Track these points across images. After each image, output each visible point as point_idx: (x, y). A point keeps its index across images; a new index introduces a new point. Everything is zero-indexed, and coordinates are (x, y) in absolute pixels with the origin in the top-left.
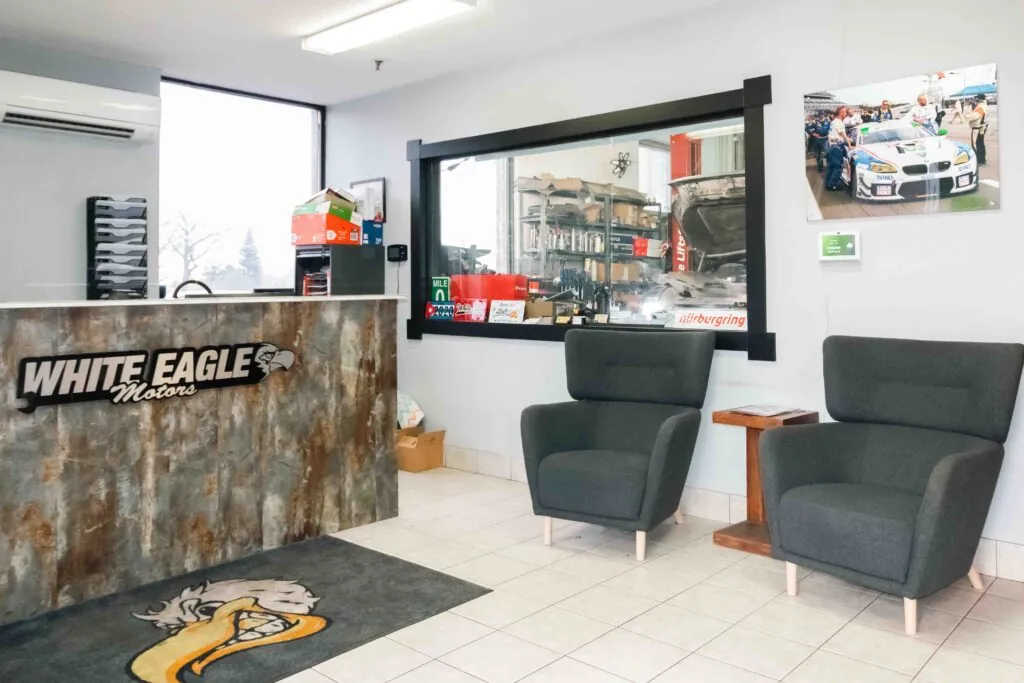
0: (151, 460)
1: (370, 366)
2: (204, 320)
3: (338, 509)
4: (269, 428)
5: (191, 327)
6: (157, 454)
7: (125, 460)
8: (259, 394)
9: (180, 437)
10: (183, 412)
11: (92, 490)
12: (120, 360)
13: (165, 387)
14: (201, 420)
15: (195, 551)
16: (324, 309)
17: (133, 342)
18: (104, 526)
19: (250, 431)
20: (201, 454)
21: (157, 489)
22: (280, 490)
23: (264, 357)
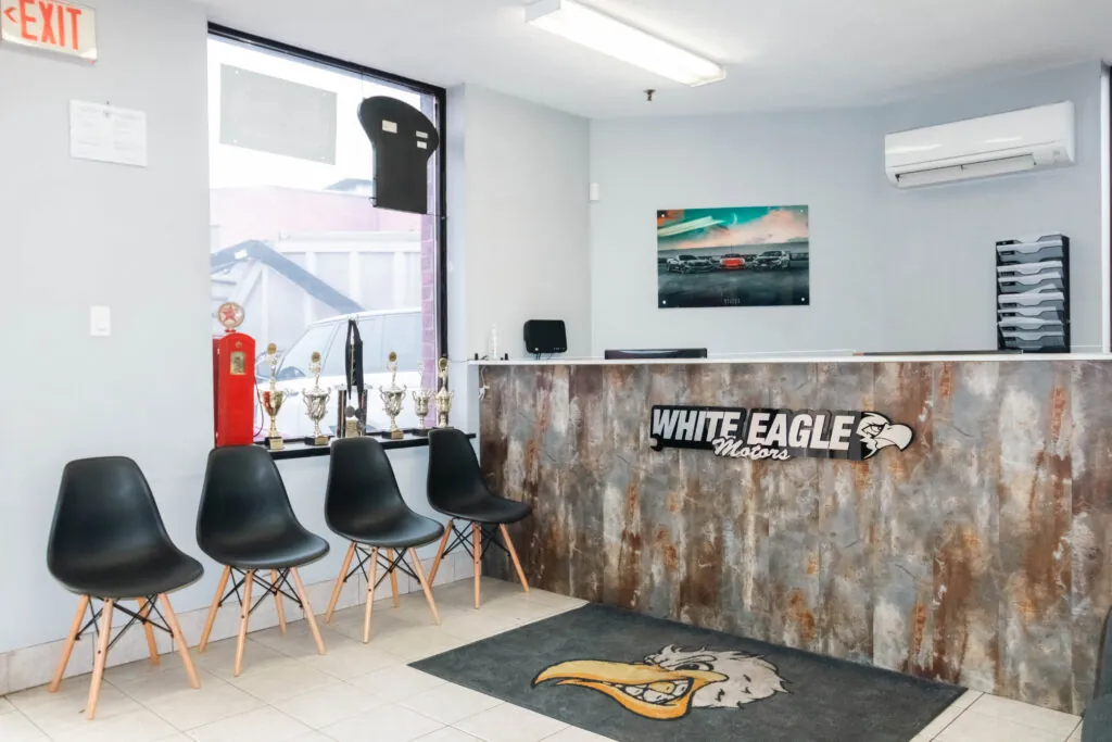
0: (751, 518)
1: (1062, 466)
2: (801, 381)
3: (993, 663)
4: (883, 520)
5: (789, 387)
6: (757, 513)
7: (729, 511)
8: (868, 475)
9: (780, 503)
10: (782, 477)
11: (703, 531)
12: (719, 415)
13: (758, 448)
14: (801, 490)
15: (793, 628)
16: (969, 372)
17: (735, 399)
18: (713, 567)
19: (857, 514)
20: (799, 526)
21: (758, 549)
22: (899, 599)
23: (869, 430)
